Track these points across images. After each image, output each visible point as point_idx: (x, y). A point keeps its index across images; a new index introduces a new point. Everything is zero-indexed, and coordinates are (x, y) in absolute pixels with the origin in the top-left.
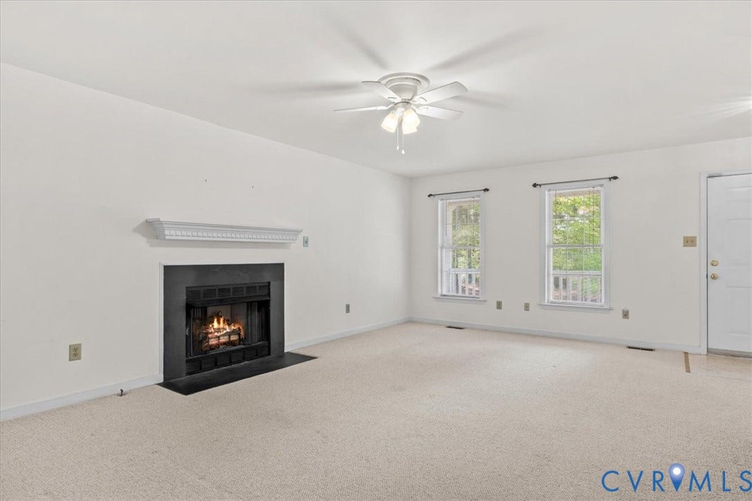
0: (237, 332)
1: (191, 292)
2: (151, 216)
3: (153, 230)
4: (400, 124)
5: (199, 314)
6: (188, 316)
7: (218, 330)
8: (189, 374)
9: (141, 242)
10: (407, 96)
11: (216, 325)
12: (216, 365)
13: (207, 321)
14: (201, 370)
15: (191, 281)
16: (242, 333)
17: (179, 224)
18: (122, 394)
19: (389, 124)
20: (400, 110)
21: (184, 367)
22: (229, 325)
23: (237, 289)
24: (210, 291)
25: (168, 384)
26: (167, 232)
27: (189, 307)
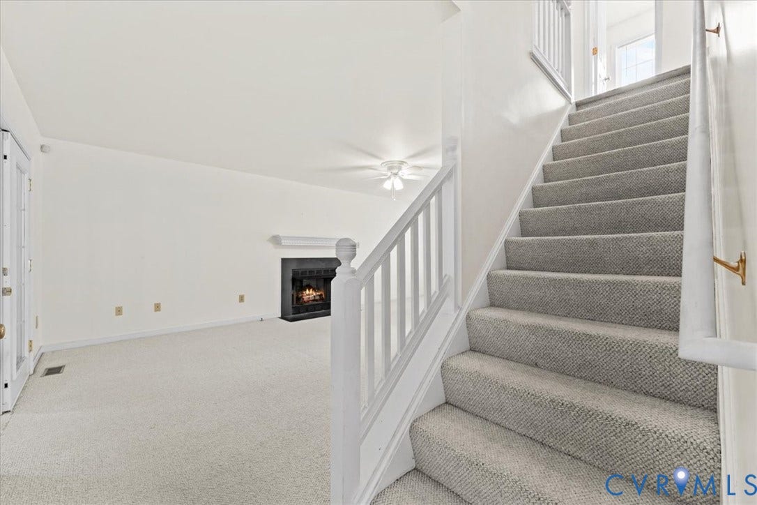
0: (321, 295)
1: (295, 272)
2: (275, 233)
3: (276, 240)
4: (393, 185)
5: (298, 284)
6: (293, 284)
7: (309, 295)
8: (293, 314)
9: (271, 245)
10: (395, 171)
11: (307, 292)
12: (307, 311)
13: (303, 288)
14: (299, 313)
15: (294, 266)
16: (323, 296)
17: (288, 237)
18: (262, 320)
19: (387, 185)
20: (392, 178)
21: (291, 310)
22: (315, 292)
23: (318, 271)
24: (304, 272)
25: (283, 317)
26: (282, 241)
27: (294, 280)
